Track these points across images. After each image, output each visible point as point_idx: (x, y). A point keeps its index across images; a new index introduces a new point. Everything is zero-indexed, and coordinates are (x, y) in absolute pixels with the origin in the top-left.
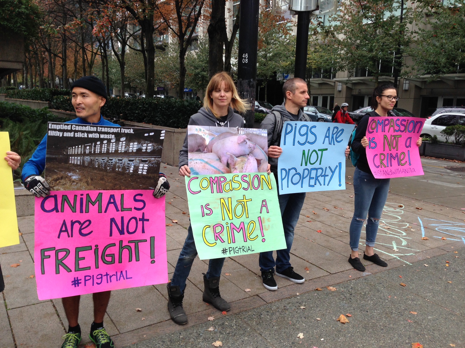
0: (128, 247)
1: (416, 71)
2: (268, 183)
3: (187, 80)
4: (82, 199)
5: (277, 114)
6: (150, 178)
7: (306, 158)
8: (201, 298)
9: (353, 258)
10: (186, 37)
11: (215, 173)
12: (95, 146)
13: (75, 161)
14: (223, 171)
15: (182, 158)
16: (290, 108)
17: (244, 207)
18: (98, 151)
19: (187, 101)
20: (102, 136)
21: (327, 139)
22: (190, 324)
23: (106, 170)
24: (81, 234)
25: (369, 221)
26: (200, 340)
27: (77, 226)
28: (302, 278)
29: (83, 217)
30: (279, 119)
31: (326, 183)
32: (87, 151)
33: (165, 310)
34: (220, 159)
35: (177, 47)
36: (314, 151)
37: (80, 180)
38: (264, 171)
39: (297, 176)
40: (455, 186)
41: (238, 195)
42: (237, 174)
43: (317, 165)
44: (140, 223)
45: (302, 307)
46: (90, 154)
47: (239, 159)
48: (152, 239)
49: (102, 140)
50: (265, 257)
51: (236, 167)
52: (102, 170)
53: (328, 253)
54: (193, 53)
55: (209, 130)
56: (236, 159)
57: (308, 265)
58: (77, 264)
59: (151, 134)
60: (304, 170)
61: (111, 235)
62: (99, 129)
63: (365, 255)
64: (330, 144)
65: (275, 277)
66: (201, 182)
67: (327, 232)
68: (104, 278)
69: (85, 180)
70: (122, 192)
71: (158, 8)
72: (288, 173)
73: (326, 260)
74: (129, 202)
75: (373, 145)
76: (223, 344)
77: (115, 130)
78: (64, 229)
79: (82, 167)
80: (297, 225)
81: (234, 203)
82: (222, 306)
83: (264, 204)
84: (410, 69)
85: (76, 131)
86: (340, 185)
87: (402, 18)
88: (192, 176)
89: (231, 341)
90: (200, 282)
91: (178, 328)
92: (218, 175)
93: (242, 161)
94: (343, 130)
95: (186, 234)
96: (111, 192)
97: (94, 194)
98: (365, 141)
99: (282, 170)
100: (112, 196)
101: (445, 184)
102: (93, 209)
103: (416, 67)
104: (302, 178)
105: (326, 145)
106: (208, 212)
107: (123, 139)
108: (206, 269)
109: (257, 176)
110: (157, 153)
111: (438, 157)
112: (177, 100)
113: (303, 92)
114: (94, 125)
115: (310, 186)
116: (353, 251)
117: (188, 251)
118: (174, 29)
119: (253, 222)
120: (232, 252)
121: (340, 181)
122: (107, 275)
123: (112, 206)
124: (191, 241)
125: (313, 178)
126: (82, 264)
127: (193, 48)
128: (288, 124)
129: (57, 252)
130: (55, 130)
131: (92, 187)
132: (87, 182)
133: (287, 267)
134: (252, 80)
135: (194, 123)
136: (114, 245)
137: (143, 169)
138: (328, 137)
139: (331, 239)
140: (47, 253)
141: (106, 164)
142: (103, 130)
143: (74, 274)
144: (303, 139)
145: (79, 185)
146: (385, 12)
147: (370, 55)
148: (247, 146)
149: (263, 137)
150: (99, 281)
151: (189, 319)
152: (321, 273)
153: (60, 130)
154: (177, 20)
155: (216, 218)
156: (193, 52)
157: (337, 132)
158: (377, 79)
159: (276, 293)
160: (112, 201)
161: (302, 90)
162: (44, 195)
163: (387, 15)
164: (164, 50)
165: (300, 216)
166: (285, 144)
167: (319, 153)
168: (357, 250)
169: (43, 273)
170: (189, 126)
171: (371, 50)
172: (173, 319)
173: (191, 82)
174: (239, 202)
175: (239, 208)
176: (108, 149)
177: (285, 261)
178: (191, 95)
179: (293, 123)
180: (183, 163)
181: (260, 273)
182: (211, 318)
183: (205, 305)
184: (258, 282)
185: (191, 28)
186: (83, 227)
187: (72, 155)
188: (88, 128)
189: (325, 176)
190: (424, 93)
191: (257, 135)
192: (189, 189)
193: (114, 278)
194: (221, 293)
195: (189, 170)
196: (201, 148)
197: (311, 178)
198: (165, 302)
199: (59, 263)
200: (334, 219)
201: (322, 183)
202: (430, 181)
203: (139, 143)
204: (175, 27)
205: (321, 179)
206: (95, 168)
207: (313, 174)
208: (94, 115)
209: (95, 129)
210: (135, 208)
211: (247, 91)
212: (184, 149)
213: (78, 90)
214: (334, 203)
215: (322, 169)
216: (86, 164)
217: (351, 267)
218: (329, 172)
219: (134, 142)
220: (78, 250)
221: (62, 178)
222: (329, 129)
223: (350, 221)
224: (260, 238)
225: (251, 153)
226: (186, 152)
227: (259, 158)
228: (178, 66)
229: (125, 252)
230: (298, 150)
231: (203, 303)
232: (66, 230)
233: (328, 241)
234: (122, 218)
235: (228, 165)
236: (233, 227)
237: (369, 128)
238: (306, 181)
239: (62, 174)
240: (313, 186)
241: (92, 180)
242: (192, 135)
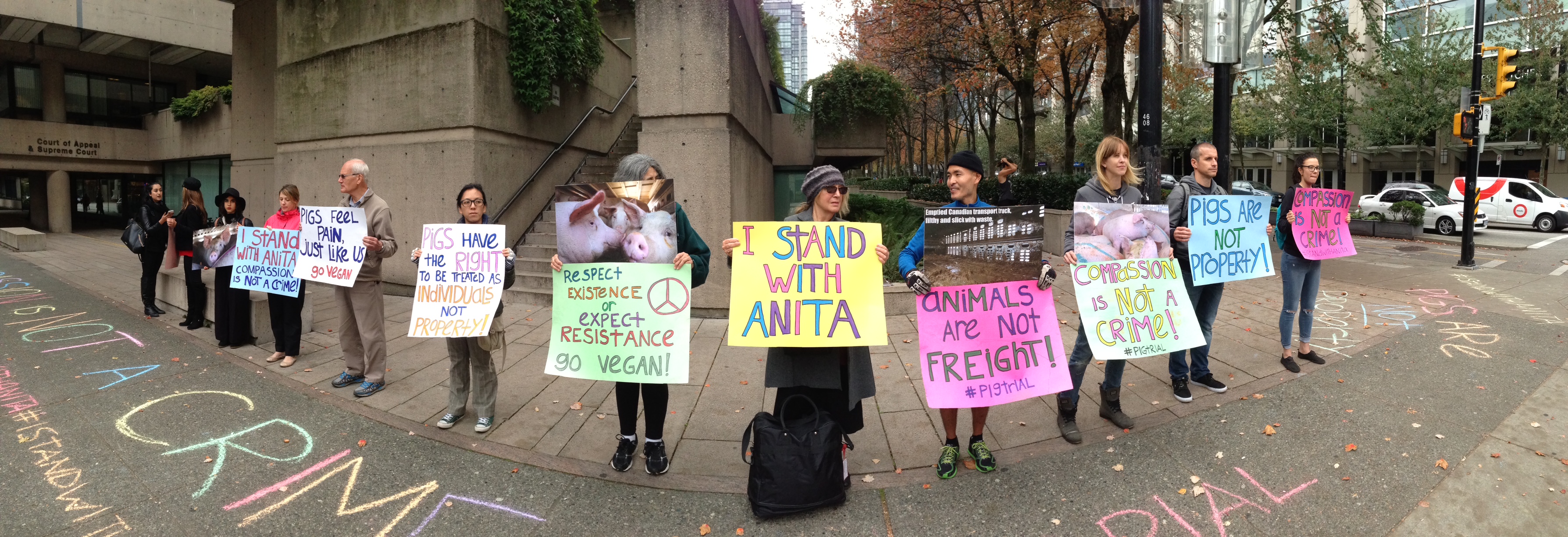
0: (1022, 350)
1: (1362, 142)
2: (1172, 271)
3: (1077, 152)
4: (964, 295)
5: (1186, 186)
6: (1034, 266)
7: (1220, 239)
8: (1098, 413)
9: (1286, 357)
10: (1076, 99)
11: (1107, 260)
12: (972, 233)
13: (953, 251)
14: (1116, 257)
15: (1068, 241)
16: (1198, 178)
17: (1146, 298)
18: (975, 238)
19: (1077, 177)
20: (979, 220)
21: (1243, 216)
22: (1085, 443)
23: (986, 261)
24: (967, 336)
25: (1302, 312)
26: (1098, 462)
27: (962, 327)
28: (1223, 386)
29: (967, 317)
30: (1188, 192)
31: (1249, 269)
32: (965, 239)
33: (1055, 425)
34: (1112, 243)
35: (1061, 112)
36: (1230, 230)
37: (960, 274)
38: (1165, 257)
39: (1213, 263)
40: (1402, 267)
41: (1136, 284)
42: (1132, 261)
43: (1234, 248)
44: (1031, 321)
45: (1223, 421)
46: (967, 243)
47: (1134, 243)
48: (1047, 338)
49: (978, 225)
50: (1176, 359)
51: (1132, 252)
52: (981, 261)
53: (1256, 355)
54: (1084, 119)
55: (1099, 208)
56: (1131, 242)
57: (1232, 370)
58: (968, 372)
59: (1029, 212)
60: (1220, 254)
61: (1001, 336)
62: (975, 212)
63: (1299, 354)
64: (1247, 221)
65: (1189, 386)
66: (1090, 271)
67: (1257, 330)
68: (1003, 388)
69: (964, 274)
70: (1005, 284)
71: (1039, 65)
72: (1201, 259)
73: (1254, 363)
74: (1015, 297)
75: (1299, 220)
76: (1125, 468)
77: (993, 211)
78: (948, 331)
79: (961, 258)
80: (1216, 321)
81: (1133, 294)
82: (1124, 423)
83: (1170, 295)
84: (1356, 138)
85: (953, 216)
86: (1268, 270)
87: (1342, 81)
88: (1079, 264)
89: (1134, 464)
90: (1095, 394)
91: (1071, 447)
92: (1110, 262)
93: (1138, 245)
94: (1260, 204)
95: (1075, 335)
96: (995, 285)
97: (976, 289)
98: (1291, 216)
99: (1192, 255)
100: (995, 290)
101: (1392, 266)
102: (978, 306)
103: (1362, 137)
104: (1219, 265)
105: (1243, 223)
106: (1102, 305)
107: (1000, 221)
108: (1102, 377)
109: (1157, 263)
110: (1037, 234)
111: (1387, 237)
112: (1063, 176)
113: (1209, 159)
114: (971, 207)
115: (1230, 274)
116: (1285, 350)
117: (1080, 356)
118: (1058, 88)
119: (1158, 316)
120: (1138, 353)
121: (1267, 266)
122: (1005, 384)
123: (997, 302)
124: (1083, 344)
125: (1232, 264)
126: (974, 371)
127: (1084, 112)
128: (1193, 199)
129: (945, 356)
130: (932, 216)
131: (973, 282)
132: (967, 276)
133: (1205, 373)
134: (1155, 146)
135: (1082, 199)
136: (1007, 347)
137: (1025, 255)
138: (1244, 213)
139: (1261, 338)
140: (934, 358)
141: (985, 253)
142: (981, 212)
143: (966, 384)
144: (1213, 217)
145: (959, 279)
146: (1324, 73)
147: (1311, 122)
148: (1144, 226)
149: (1163, 214)
150: (997, 391)
151: (1084, 438)
152: (1247, 379)
153: (937, 217)
154: (1062, 78)
155: (1112, 312)
156: (1084, 117)
157: (1254, 207)
158: (1321, 150)
159: (1190, 405)
160: (996, 295)
161: (1207, 156)
162: (925, 292)
163: (1327, 76)
164: (1046, 116)
165: (1219, 311)
166: (1193, 224)
167: (1236, 233)
168: (1289, 348)
169: (932, 379)
170: (1075, 203)
171: (1312, 117)
172: (1064, 436)
173: (1083, 154)
174: (1140, 292)
175: (1140, 301)
176: (986, 235)
177: (1201, 366)
178: (1083, 169)
179: (1200, 197)
180: (1068, 248)
181: (1170, 382)
182: (1110, 438)
183: (1103, 421)
184: (1168, 391)
185: (1081, 88)
186: (970, 327)
187: (950, 245)
188: (965, 212)
189: (1247, 261)
190: (1374, 167)
191: (1157, 213)
192: (1077, 279)
193: (1013, 387)
194: (1122, 408)
195: (1075, 257)
196: (1089, 230)
197: (1230, 265)
198: (1053, 416)
199: (948, 369)
200: (1266, 313)
201: (1244, 270)
202: (1377, 264)
203: (1018, 224)
204: (1060, 87)
205: (1242, 265)
206: (973, 259)
207: (1232, 259)
208: (969, 195)
209: (969, 212)
210: (1022, 303)
211: (1150, 160)
212: (1070, 229)
213: (952, 169)
214: (1266, 295)
215: (1241, 252)
216: (965, 255)
217: (1283, 368)
218: (1250, 256)
219: (1012, 224)
220: (967, 355)
221: (941, 272)
222: (1242, 203)
223: (1279, 314)
224: (1171, 335)
225: (1149, 235)
226: (1072, 233)
227: (1159, 241)
228: (1063, 135)
229: (1020, 355)
230: (1210, 230)
231: (1101, 418)
232: (951, 333)
233: (1257, 340)
234: (1010, 315)
235: (1121, 250)
236: (1136, 323)
237: (1296, 202)
238: (1225, 268)
239: (941, 267)
240: (1233, 274)
241: (972, 272)
242: (1079, 214)
